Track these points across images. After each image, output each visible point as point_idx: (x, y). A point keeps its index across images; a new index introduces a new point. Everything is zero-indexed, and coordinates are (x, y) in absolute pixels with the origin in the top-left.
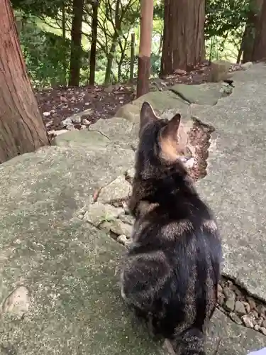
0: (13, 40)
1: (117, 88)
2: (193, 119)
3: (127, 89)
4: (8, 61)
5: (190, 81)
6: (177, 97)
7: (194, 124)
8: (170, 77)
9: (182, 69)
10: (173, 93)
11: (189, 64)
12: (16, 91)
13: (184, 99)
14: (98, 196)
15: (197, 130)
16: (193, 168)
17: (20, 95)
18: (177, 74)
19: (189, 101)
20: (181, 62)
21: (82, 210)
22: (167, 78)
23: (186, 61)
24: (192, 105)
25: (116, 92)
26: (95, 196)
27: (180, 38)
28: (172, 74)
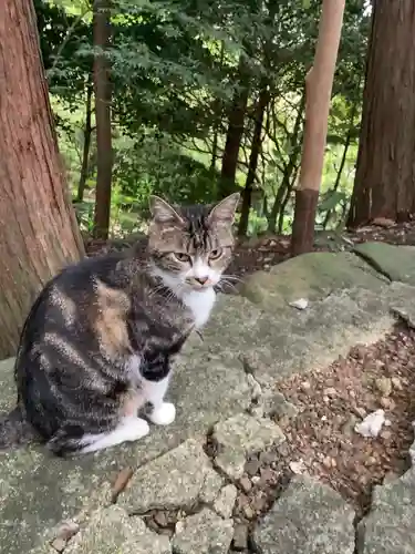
0: (36, 141)
1: (265, 242)
2: (394, 313)
3: (281, 246)
4: (22, 178)
5: (400, 237)
6: (366, 265)
7: (395, 326)
8: (365, 229)
9: (386, 218)
10: (358, 258)
11: (401, 209)
12: (34, 233)
13: (379, 270)
14: (123, 488)
15: (400, 338)
16: (379, 439)
17: (43, 242)
18: (377, 225)
19: (388, 277)
20: (386, 207)
21: (72, 524)
22: (359, 231)
23: (395, 206)
24: (395, 285)
25: (262, 249)
26: (118, 485)
27: (386, 166)
28: (369, 223)
